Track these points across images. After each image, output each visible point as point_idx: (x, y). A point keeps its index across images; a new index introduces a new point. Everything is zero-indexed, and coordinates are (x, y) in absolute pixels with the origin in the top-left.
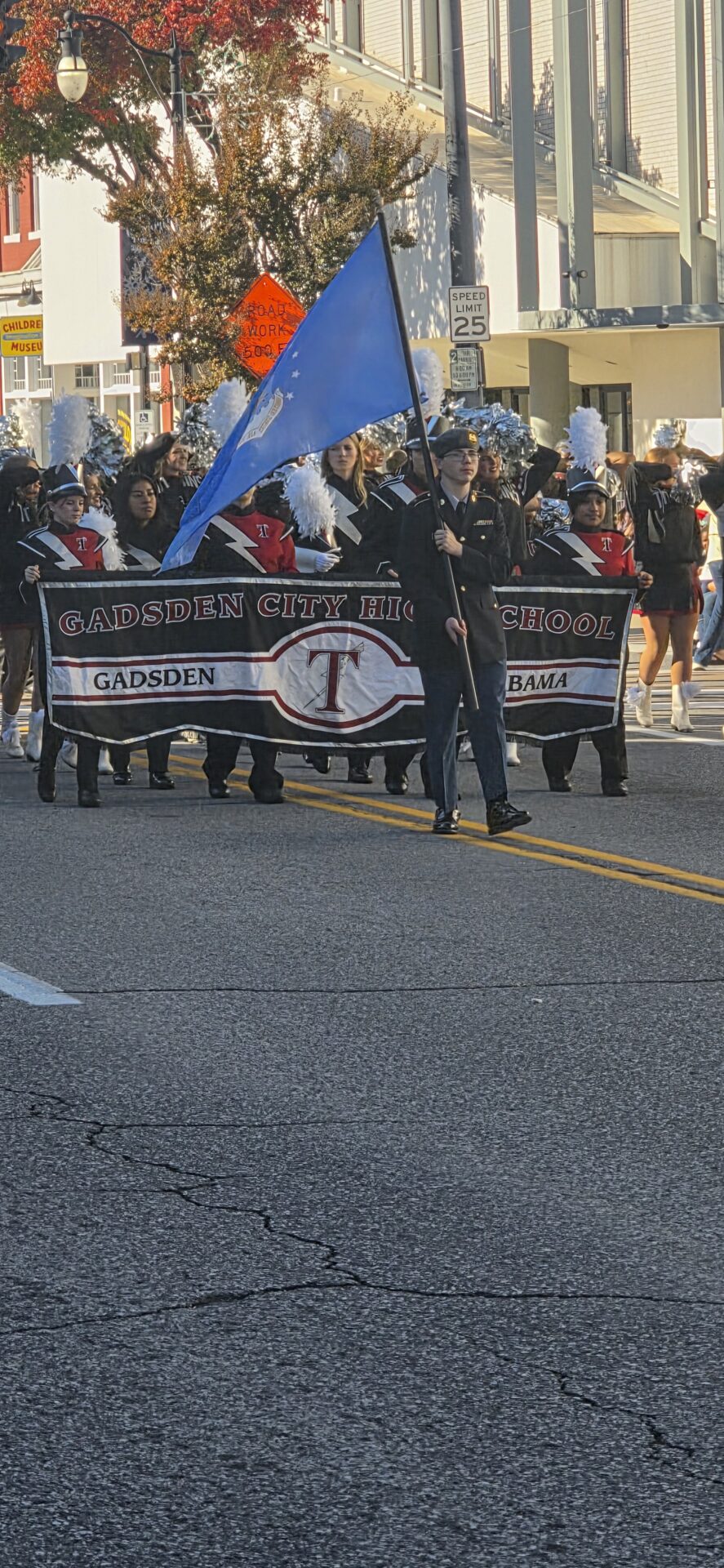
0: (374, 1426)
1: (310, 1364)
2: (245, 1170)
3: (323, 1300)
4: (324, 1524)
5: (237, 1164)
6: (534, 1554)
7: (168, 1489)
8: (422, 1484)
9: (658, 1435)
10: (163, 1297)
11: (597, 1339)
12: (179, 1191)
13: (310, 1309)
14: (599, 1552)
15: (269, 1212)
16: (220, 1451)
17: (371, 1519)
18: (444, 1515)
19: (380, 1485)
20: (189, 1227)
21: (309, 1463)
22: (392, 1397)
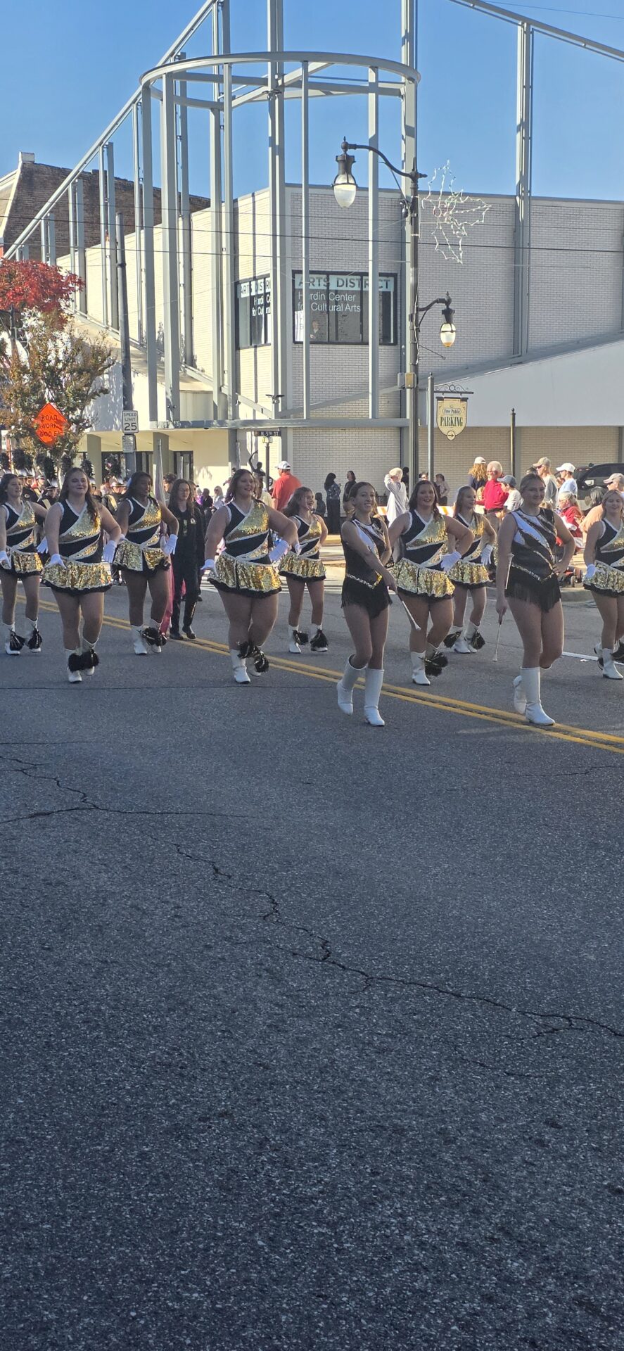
0: (104, 867)
1: (77, 841)
2: (48, 762)
3: (81, 815)
4: (85, 907)
5: (45, 759)
6: (169, 919)
7: (20, 893)
8: (123, 891)
9: (217, 870)
10: (17, 814)
11: (191, 831)
12: (22, 770)
13: (76, 819)
14: (195, 918)
15: (59, 779)
16: (42, 878)
17: (103, 905)
18: (132, 903)
19: (107, 891)
20: (26, 785)
21: (78, 882)
22: (111, 855)
